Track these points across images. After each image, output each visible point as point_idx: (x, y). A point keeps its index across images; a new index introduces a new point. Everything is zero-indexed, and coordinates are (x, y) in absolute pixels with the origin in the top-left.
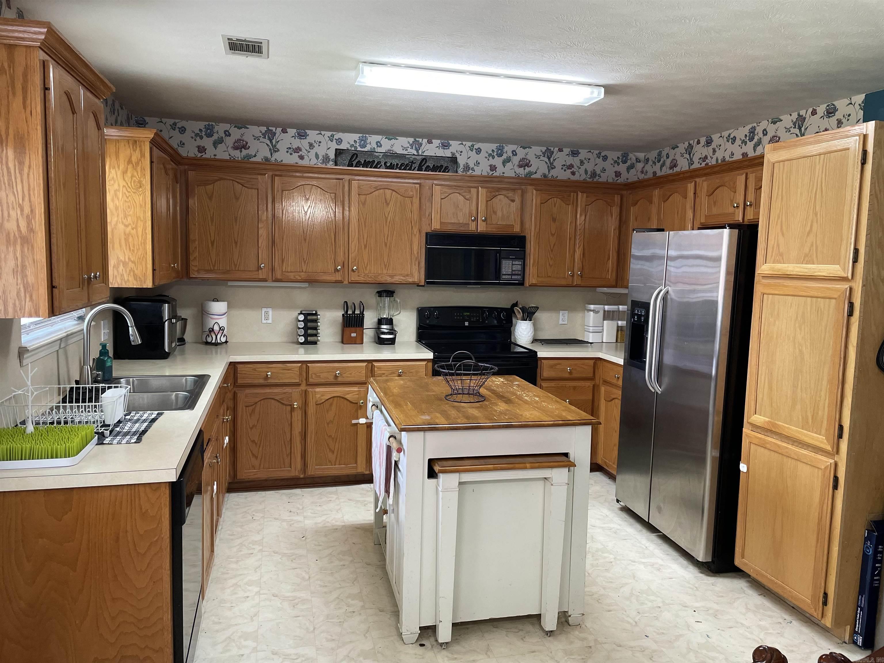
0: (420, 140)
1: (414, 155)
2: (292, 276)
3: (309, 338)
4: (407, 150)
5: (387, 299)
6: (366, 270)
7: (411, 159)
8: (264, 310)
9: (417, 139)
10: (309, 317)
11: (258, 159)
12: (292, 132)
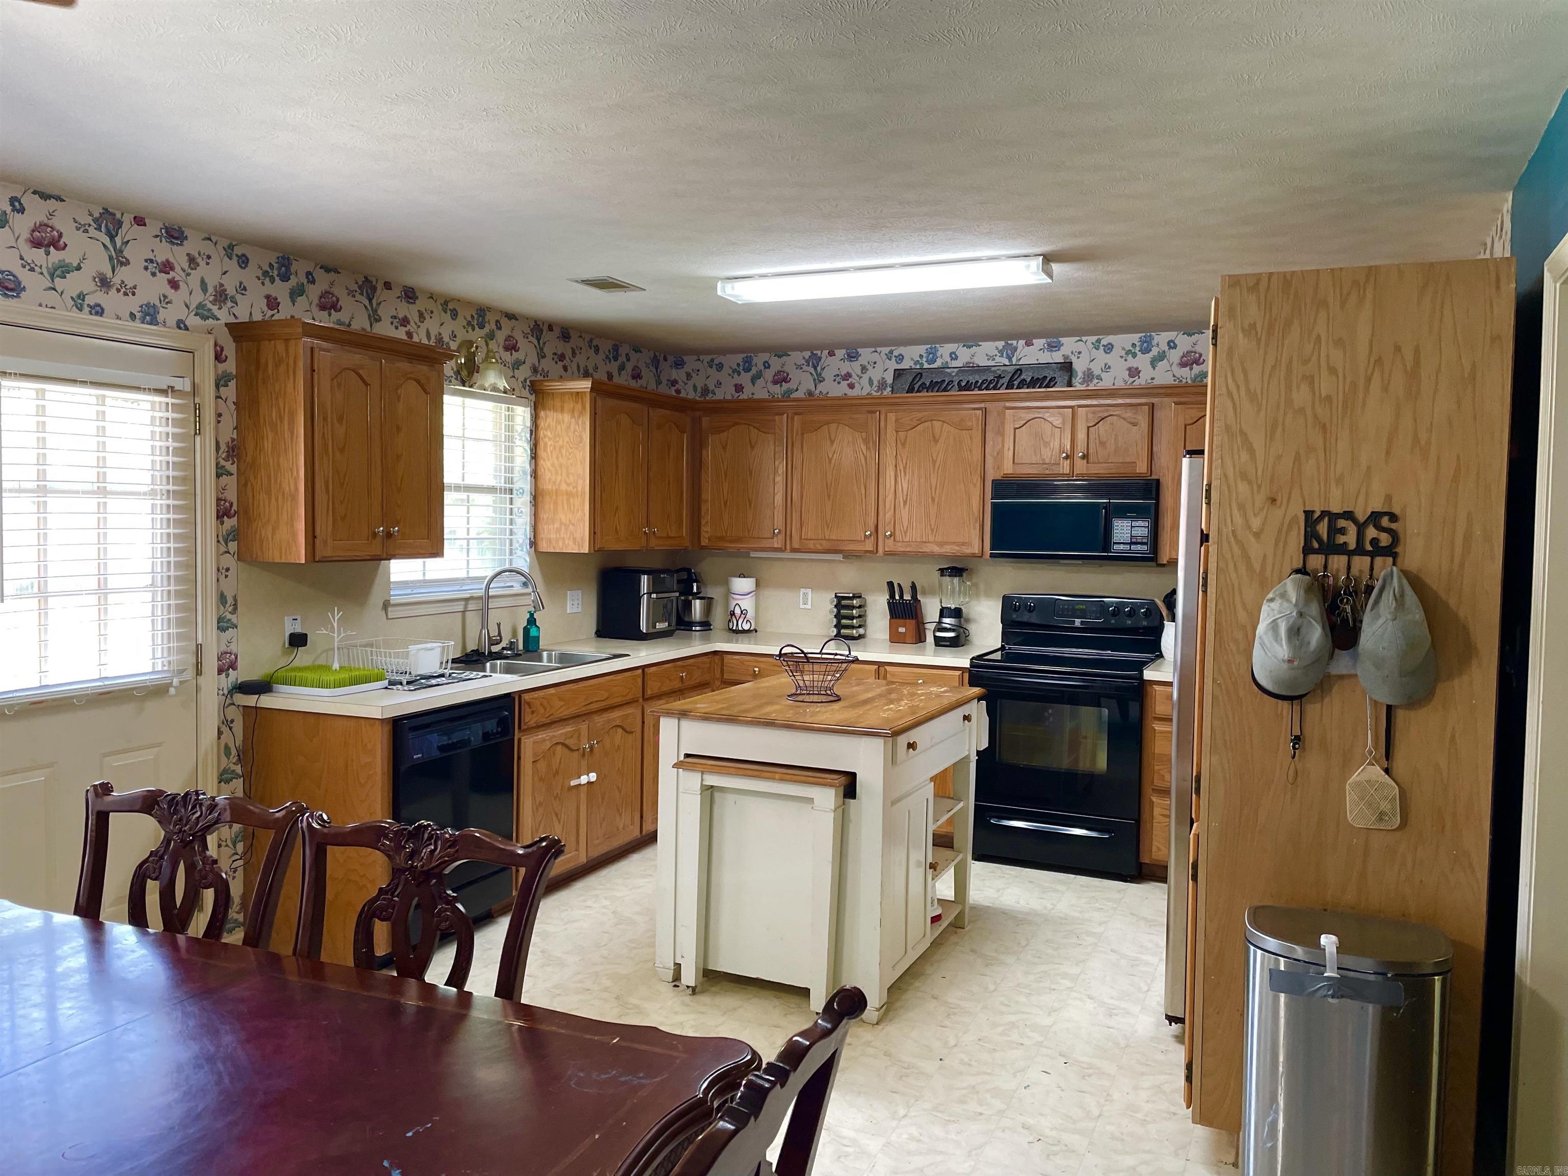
0: (1014, 342)
1: (1005, 365)
2: (811, 545)
3: (843, 631)
4: (994, 359)
5: (956, 580)
6: (906, 536)
7: (998, 372)
8: (803, 590)
9: (1009, 342)
10: (844, 602)
11: (800, 394)
12: (841, 353)
